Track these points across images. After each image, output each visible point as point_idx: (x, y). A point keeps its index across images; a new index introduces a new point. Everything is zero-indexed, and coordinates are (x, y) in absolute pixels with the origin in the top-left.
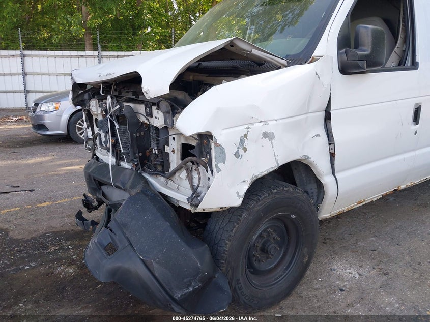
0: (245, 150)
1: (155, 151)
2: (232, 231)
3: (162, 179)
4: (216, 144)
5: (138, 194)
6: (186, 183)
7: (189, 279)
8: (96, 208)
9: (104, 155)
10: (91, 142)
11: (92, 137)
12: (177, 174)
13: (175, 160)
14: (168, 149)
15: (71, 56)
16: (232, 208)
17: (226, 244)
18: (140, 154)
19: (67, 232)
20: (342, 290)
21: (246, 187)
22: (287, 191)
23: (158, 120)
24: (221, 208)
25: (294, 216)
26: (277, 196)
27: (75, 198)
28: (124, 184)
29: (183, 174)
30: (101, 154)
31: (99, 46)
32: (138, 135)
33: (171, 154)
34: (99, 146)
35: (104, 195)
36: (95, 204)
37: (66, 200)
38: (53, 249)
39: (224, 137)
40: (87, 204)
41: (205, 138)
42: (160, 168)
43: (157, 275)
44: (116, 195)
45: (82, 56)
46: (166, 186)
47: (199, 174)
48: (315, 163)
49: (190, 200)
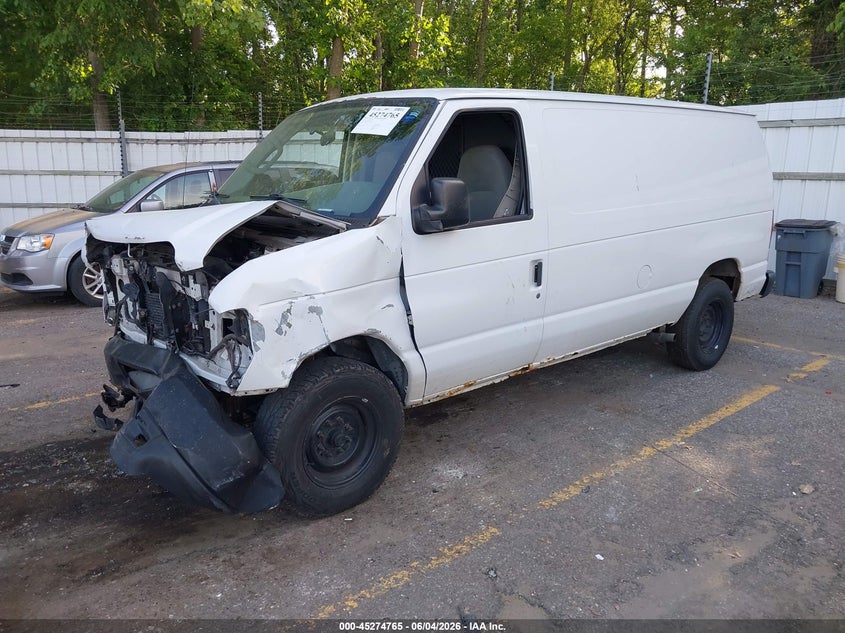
0: (290, 326)
1: (195, 326)
2: (283, 417)
3: (203, 360)
4: (252, 321)
5: (171, 377)
6: (228, 364)
7: (228, 468)
8: (122, 404)
9: (132, 330)
10: (112, 313)
11: (114, 305)
12: (218, 354)
13: (216, 337)
14: (208, 325)
15: (67, 140)
16: (279, 389)
17: (276, 432)
18: (177, 330)
19: (78, 441)
20: (435, 491)
21: (293, 367)
22: (354, 371)
23: (195, 291)
24: (267, 390)
25: (366, 400)
26: (340, 377)
27: (87, 395)
28: (157, 368)
29: (224, 354)
30: (127, 328)
31: (122, 122)
32: (174, 307)
33: (211, 329)
34: (124, 318)
35: (132, 383)
36: (121, 398)
37: (74, 398)
38: (59, 462)
39: (261, 314)
40: (109, 398)
41: (241, 313)
42: (201, 348)
43: (192, 464)
44: (147, 382)
45: (89, 140)
46: (207, 368)
47: (240, 353)
48: (388, 337)
49: (229, 382)
